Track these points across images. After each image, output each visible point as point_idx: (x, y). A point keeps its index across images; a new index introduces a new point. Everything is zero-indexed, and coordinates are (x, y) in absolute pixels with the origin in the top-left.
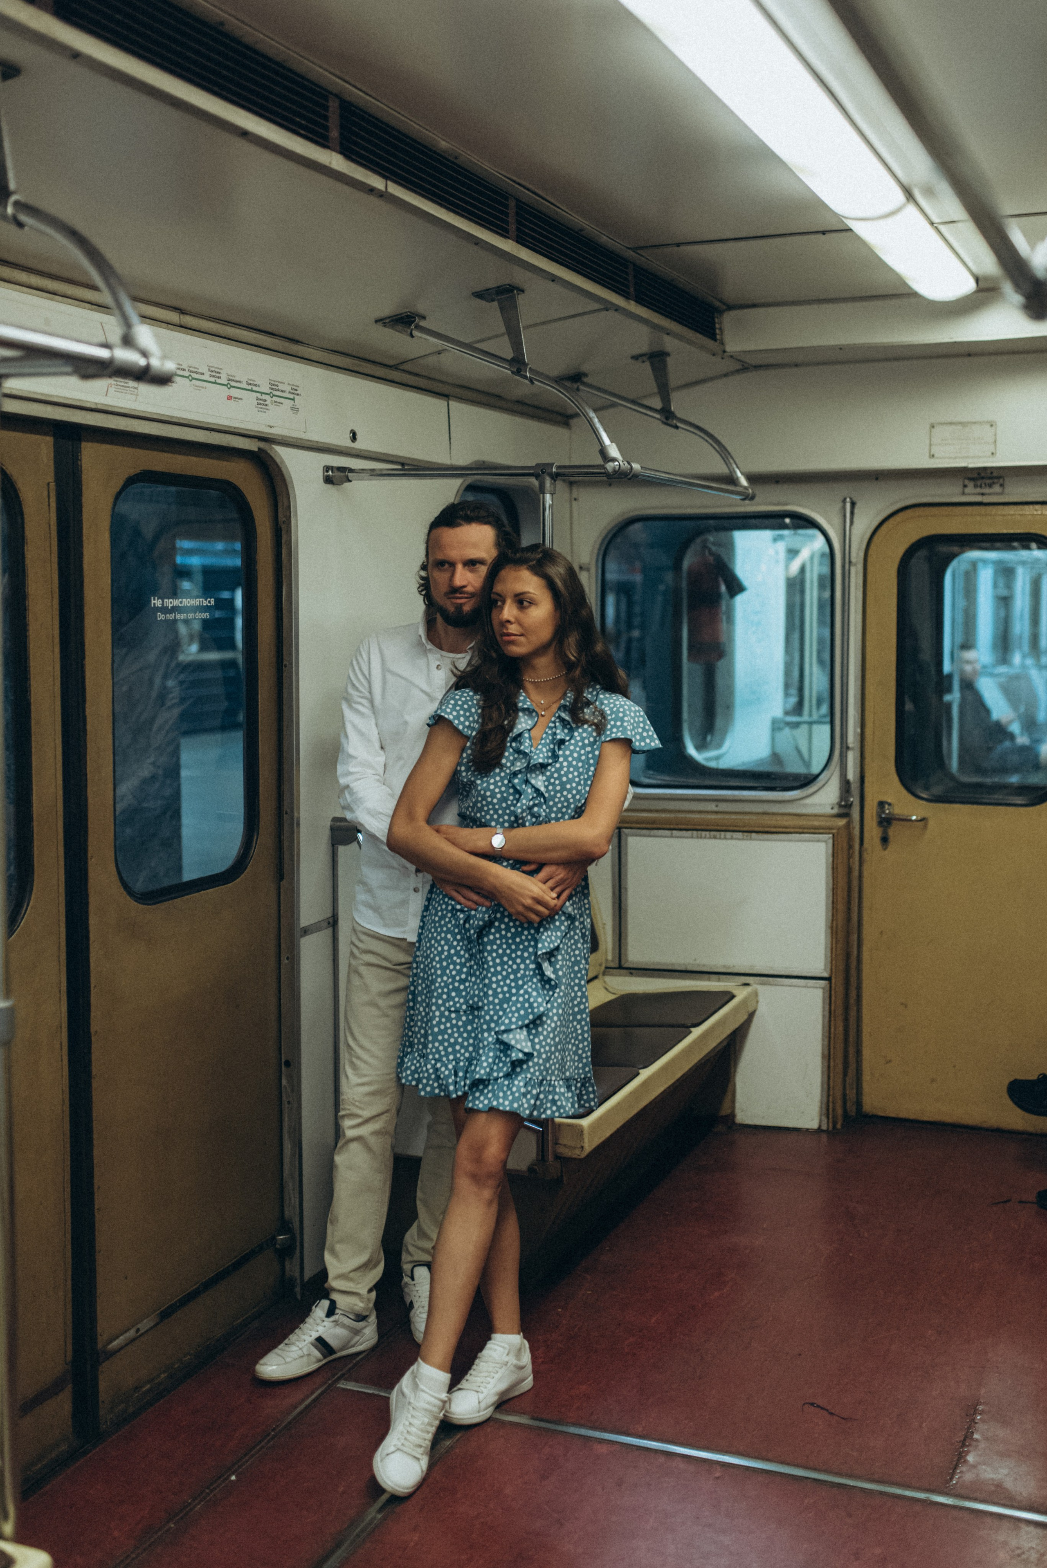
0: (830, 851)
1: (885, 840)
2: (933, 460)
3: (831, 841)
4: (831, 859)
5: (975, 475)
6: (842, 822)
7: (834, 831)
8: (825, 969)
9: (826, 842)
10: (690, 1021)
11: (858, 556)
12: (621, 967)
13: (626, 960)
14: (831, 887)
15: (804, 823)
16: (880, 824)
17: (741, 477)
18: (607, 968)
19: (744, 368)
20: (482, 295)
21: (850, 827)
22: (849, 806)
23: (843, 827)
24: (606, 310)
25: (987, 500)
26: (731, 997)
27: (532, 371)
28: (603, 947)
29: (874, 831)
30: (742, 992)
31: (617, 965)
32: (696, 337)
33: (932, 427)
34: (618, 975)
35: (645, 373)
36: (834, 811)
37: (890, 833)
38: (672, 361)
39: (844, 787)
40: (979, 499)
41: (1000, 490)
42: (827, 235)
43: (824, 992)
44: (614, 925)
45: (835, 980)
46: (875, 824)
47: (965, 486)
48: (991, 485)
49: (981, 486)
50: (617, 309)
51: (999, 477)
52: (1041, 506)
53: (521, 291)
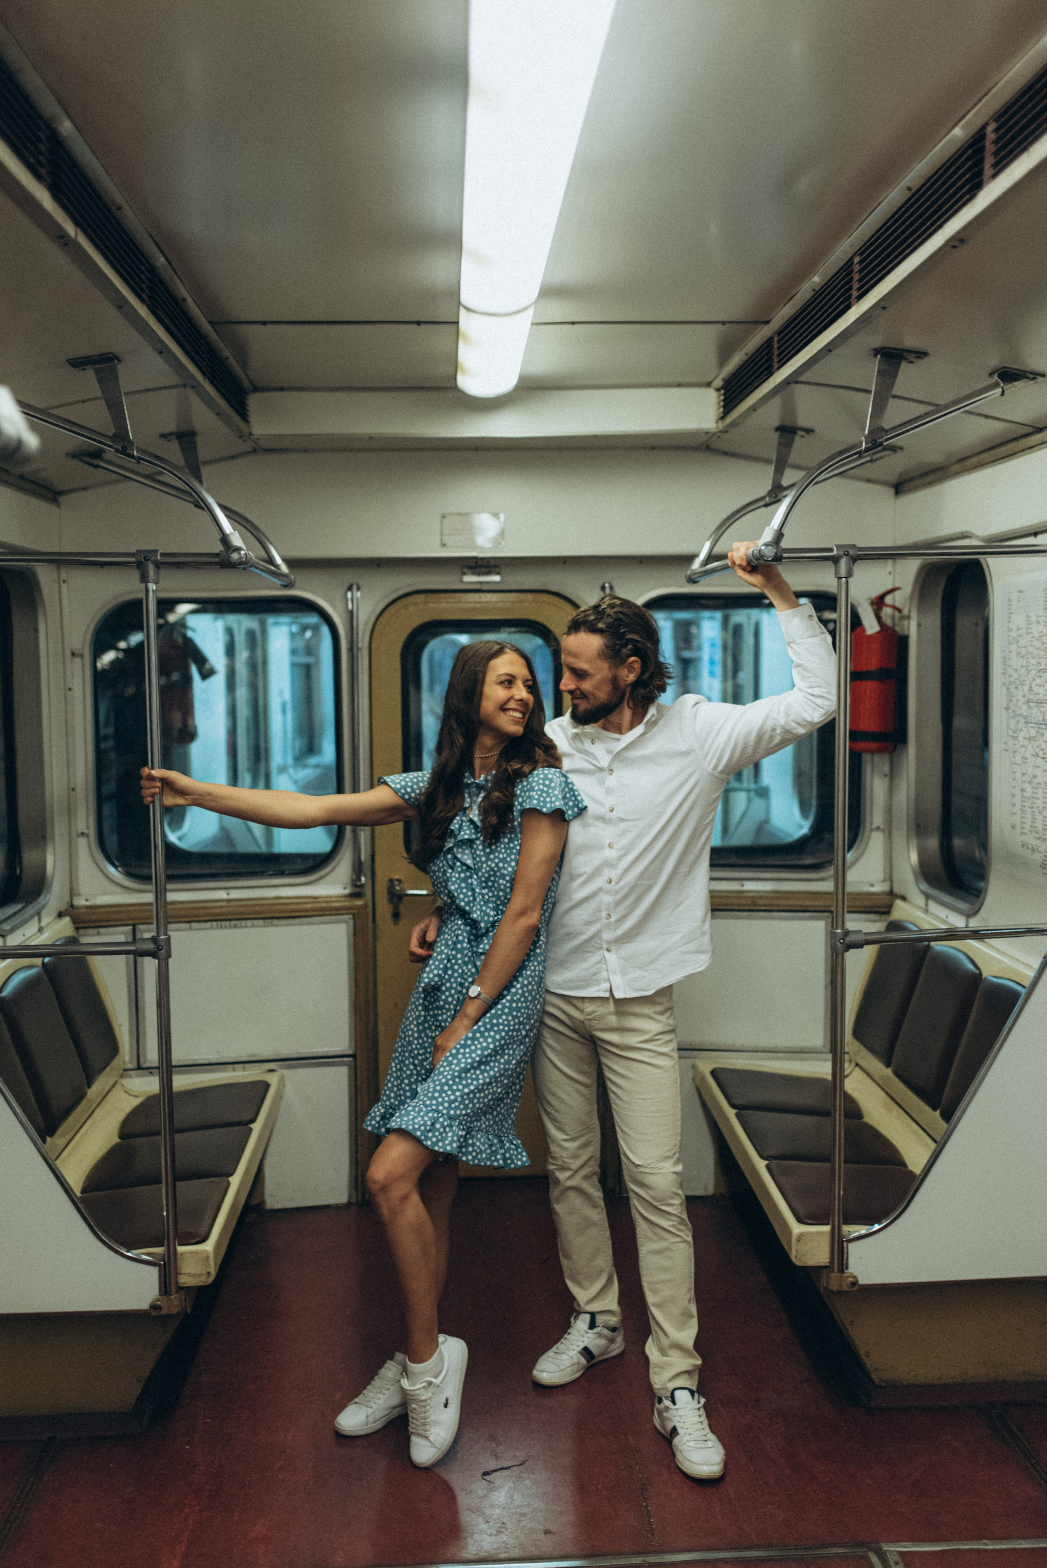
0: (351, 930)
1: (396, 916)
2: (444, 549)
3: (351, 922)
4: (352, 939)
5: (474, 564)
6: (359, 902)
7: (355, 911)
8: (350, 1047)
9: (346, 922)
10: (246, 1117)
11: (363, 642)
12: (139, 1068)
13: (146, 1061)
14: (353, 965)
15: (324, 905)
16: (391, 900)
17: (279, 560)
18: (125, 1070)
19: (254, 451)
20: (78, 363)
21: (365, 906)
22: (362, 886)
23: (359, 908)
24: (185, 386)
25: (485, 587)
26: (267, 1086)
27: (138, 449)
28: (121, 1050)
29: (384, 908)
30: (273, 1079)
31: (136, 1066)
32: (236, 418)
33: (443, 517)
34: (137, 1076)
35: (173, 452)
36: (347, 891)
37: (402, 908)
38: (200, 441)
39: (358, 868)
40: (477, 587)
41: (496, 578)
42: (422, 326)
43: (350, 1070)
44: (131, 1025)
45: (358, 1057)
46: (386, 901)
47: (464, 574)
48: (488, 573)
49: (479, 574)
50: (196, 386)
51: (496, 566)
52: (534, 595)
53: (118, 360)
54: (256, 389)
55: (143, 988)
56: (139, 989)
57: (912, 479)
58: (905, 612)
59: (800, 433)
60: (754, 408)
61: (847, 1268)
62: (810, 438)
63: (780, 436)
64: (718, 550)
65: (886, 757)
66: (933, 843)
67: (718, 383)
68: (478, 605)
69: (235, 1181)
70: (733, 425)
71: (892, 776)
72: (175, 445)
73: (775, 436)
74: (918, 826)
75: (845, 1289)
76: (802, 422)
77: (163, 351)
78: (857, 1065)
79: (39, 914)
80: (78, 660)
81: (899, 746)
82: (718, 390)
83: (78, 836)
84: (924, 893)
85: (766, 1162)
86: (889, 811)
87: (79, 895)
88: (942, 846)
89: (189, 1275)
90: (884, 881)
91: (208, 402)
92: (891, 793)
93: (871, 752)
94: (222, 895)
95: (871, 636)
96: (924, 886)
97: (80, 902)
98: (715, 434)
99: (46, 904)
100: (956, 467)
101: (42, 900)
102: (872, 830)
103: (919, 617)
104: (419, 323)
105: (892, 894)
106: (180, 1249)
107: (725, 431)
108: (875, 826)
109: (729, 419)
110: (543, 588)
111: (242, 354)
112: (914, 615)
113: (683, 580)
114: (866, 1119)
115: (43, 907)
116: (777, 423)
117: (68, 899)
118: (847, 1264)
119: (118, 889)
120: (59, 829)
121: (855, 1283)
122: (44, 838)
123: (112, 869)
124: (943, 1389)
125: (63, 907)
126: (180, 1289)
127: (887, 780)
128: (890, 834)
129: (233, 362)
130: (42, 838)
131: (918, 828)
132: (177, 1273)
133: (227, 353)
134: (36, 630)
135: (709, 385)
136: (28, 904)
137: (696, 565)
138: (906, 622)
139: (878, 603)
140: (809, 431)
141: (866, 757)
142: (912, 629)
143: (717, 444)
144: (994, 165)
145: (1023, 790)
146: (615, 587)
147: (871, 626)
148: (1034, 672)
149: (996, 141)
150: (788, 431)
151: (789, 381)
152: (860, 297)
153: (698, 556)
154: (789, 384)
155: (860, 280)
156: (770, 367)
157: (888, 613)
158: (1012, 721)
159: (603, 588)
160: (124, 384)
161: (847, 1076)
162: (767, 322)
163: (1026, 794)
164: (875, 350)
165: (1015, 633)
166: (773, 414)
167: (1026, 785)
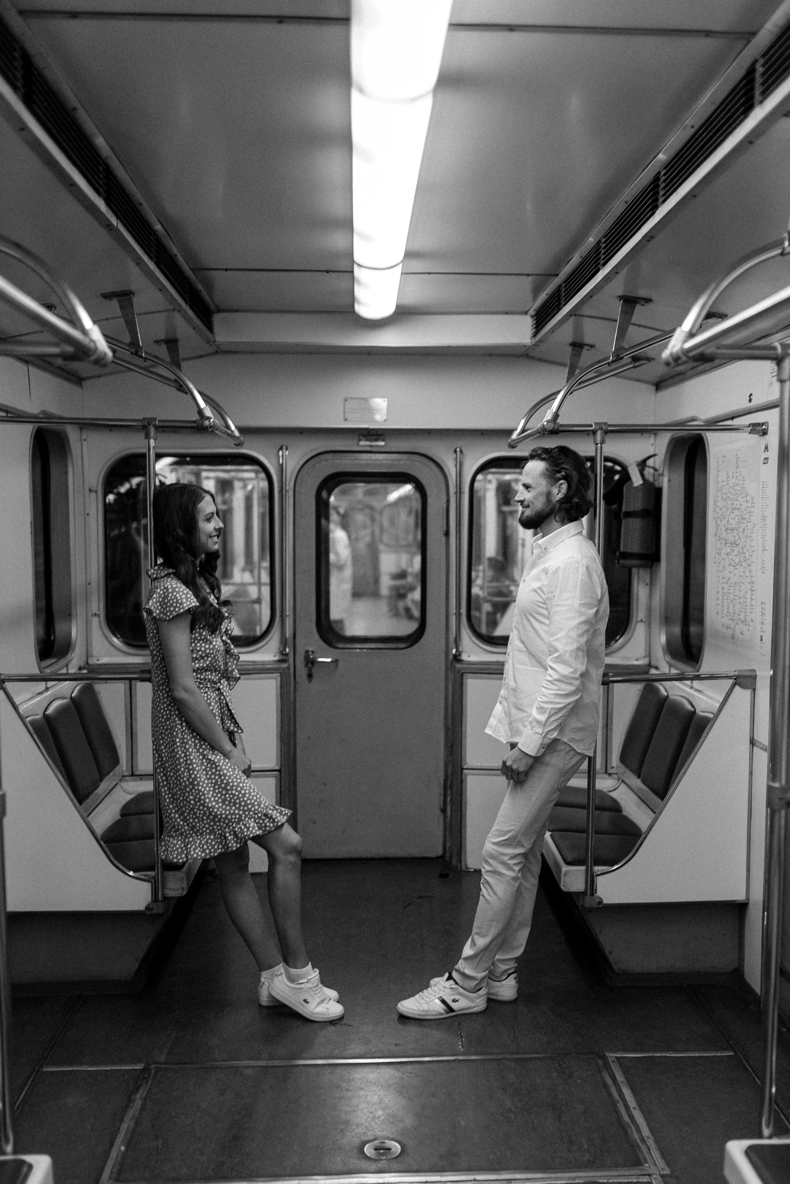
0: (279, 684)
1: (310, 676)
2: (346, 422)
3: (279, 678)
4: (279, 691)
5: (367, 433)
6: (285, 665)
7: (281, 671)
8: (277, 764)
9: (276, 679)
11: (290, 485)
12: (133, 775)
13: (137, 770)
14: (280, 709)
15: (261, 666)
16: (306, 665)
17: (233, 428)
18: (123, 776)
19: (217, 352)
20: (108, 296)
21: (288, 668)
22: (287, 655)
23: (284, 669)
24: (173, 310)
25: (374, 450)
27: (146, 353)
28: (121, 761)
29: (302, 671)
31: (130, 774)
32: (206, 331)
33: (346, 400)
34: (131, 781)
35: (164, 352)
36: (277, 658)
37: (314, 671)
38: (181, 345)
39: (284, 642)
40: (369, 449)
41: (382, 443)
42: (330, 273)
43: (276, 780)
44: (127, 745)
45: (283, 771)
46: (303, 665)
47: (360, 440)
48: (376, 440)
49: (370, 440)
50: (181, 311)
51: (382, 435)
52: (408, 455)
53: (134, 294)
54: (219, 311)
56: (133, 721)
57: (665, 380)
58: (661, 472)
59: (586, 347)
60: (552, 330)
61: (596, 893)
62: (593, 351)
63: (573, 350)
64: (529, 424)
65: (648, 570)
66: (677, 630)
67: (532, 312)
68: (369, 462)
70: (541, 341)
71: (652, 584)
72: (164, 347)
73: (570, 349)
74: (667, 618)
75: (594, 906)
76: (587, 340)
77: (162, 289)
78: (623, 781)
79: (67, 666)
80: (93, 495)
81: (655, 564)
82: (532, 317)
83: (92, 616)
84: (667, 662)
86: (649, 609)
87: (93, 656)
88: (682, 631)
89: (171, 889)
90: (645, 657)
91: (189, 320)
92: (650, 596)
93: (638, 567)
95: (637, 487)
96: (668, 658)
97: (93, 661)
98: (530, 347)
99: (72, 660)
100: (690, 373)
101: (69, 657)
102: (637, 622)
103: (668, 475)
104: (327, 272)
105: (650, 666)
106: (166, 873)
107: (536, 345)
108: (639, 619)
109: (539, 337)
110: (414, 451)
111: (210, 288)
112: (666, 473)
113: (507, 447)
114: (624, 813)
115: (70, 661)
116: (570, 340)
117: (84, 659)
118: (596, 890)
119: (119, 653)
120: (79, 610)
121: (601, 902)
122: (70, 615)
123: (115, 640)
124: (659, 976)
125: (82, 664)
126: (164, 898)
127: (648, 587)
128: (650, 624)
129: (205, 294)
130: (69, 616)
131: (667, 620)
132: (163, 888)
133: (201, 288)
134: (67, 473)
135: (526, 313)
136: (60, 659)
137: (514, 436)
138: (661, 478)
139: (642, 465)
140: (592, 346)
141: (634, 571)
142: (665, 483)
143: (532, 353)
144: (664, 195)
145: (723, 588)
146: (464, 451)
147: (637, 480)
148: (729, 511)
149: (664, 181)
150: (578, 346)
151: (570, 314)
152: (604, 264)
153: (516, 430)
154: (571, 316)
155: (604, 253)
156: (559, 304)
157: (649, 472)
158: (718, 544)
159: (455, 451)
160: (136, 309)
161: (615, 789)
162: (557, 275)
163: (724, 591)
164: (619, 297)
165: (720, 485)
166: (566, 334)
167: (725, 585)
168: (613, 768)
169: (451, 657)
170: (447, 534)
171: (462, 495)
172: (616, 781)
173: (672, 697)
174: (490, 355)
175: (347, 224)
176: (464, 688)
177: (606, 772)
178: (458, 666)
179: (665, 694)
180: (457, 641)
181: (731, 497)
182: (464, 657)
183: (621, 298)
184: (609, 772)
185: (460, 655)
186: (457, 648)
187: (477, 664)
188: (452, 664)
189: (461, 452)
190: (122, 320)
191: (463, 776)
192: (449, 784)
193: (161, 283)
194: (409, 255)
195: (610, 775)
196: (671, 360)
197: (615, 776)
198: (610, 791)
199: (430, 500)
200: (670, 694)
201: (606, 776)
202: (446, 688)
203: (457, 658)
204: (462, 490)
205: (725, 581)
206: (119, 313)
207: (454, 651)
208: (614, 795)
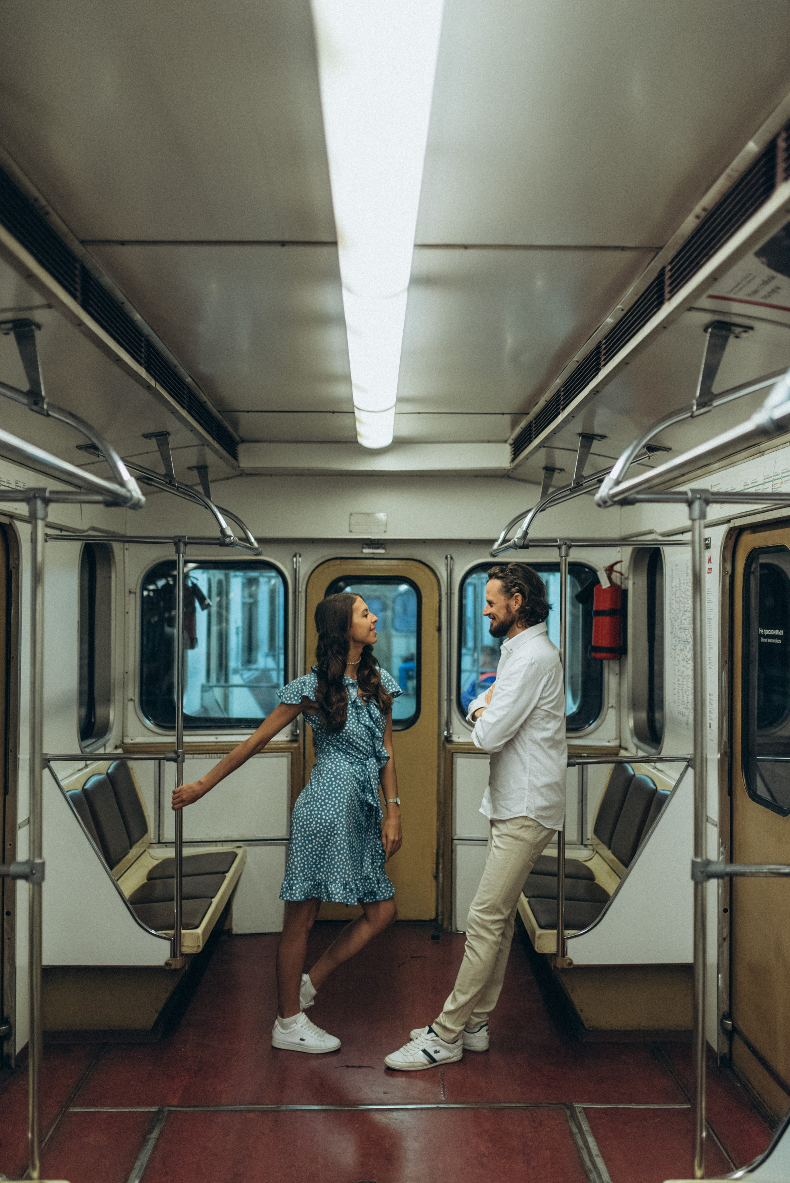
0: (290, 762)
2: (352, 533)
3: (290, 756)
4: (290, 767)
5: (369, 543)
6: (295, 745)
7: (292, 750)
8: (284, 834)
9: (287, 757)
10: (222, 870)
11: (302, 588)
12: (159, 842)
13: (163, 838)
14: (290, 783)
15: (274, 746)
17: (253, 540)
18: (151, 844)
19: (241, 475)
20: (146, 436)
21: (299, 747)
22: (297, 735)
23: (295, 748)
24: (203, 445)
25: (376, 556)
26: (236, 855)
27: (178, 482)
28: (149, 831)
30: (240, 852)
31: (157, 841)
32: (230, 458)
33: (351, 515)
34: (158, 848)
35: (194, 477)
36: (288, 739)
38: (210, 470)
40: (371, 556)
41: (382, 551)
42: (335, 414)
44: (155, 816)
46: (311, 745)
47: (364, 548)
48: (378, 548)
49: (372, 548)
50: (209, 445)
51: (382, 544)
52: (405, 561)
53: (169, 434)
54: (243, 441)
55: (164, 793)
58: (626, 575)
59: (557, 471)
60: (526, 458)
61: (567, 954)
62: (563, 473)
63: (546, 473)
64: (508, 537)
65: (618, 662)
66: (643, 715)
67: (510, 441)
68: (372, 567)
69: (215, 901)
70: (518, 466)
71: (621, 674)
72: (195, 473)
73: (543, 473)
74: (634, 705)
75: (566, 967)
76: (558, 465)
77: (193, 430)
78: (597, 852)
79: (105, 745)
80: (132, 596)
81: (623, 656)
82: (511, 445)
83: (128, 700)
84: (635, 745)
85: (527, 899)
86: (619, 696)
87: (128, 736)
88: (648, 718)
89: (188, 947)
90: (616, 739)
91: (216, 452)
92: (620, 684)
93: (608, 659)
94: (212, 739)
95: (605, 589)
96: (635, 740)
97: (128, 740)
98: (509, 470)
99: (109, 740)
101: (107, 737)
102: (608, 708)
103: (633, 578)
104: (333, 412)
105: (620, 747)
106: (183, 931)
107: (515, 468)
108: (610, 705)
109: (517, 462)
110: (412, 557)
111: (235, 424)
112: (631, 577)
113: (489, 556)
114: (596, 881)
115: (107, 742)
116: (543, 464)
117: (121, 739)
118: (567, 952)
119: (151, 734)
120: (117, 696)
121: (571, 964)
122: (109, 700)
123: (147, 722)
125: (118, 743)
126: (182, 954)
127: (617, 677)
128: (620, 709)
129: (230, 429)
130: (108, 701)
131: (634, 706)
132: (181, 946)
133: (226, 424)
134: (110, 578)
135: (506, 442)
136: (98, 739)
137: (496, 546)
138: (627, 581)
139: (610, 570)
140: (562, 470)
141: (605, 662)
142: (630, 586)
143: (512, 475)
144: (604, 360)
145: (678, 680)
146: (454, 557)
147: (605, 584)
148: (682, 612)
149: (605, 349)
150: (550, 470)
151: (539, 446)
152: (563, 409)
153: (496, 540)
154: (540, 447)
155: (563, 400)
156: (530, 437)
157: (615, 576)
158: (674, 640)
159: (446, 558)
160: (171, 445)
161: (591, 859)
162: (528, 414)
163: (680, 682)
164: (579, 434)
165: (674, 589)
166: (540, 459)
167: (680, 677)
168: (588, 839)
169: (443, 738)
170: (439, 629)
171: (452, 596)
172: (591, 852)
173: (637, 776)
174: (476, 476)
175: (347, 379)
176: (454, 766)
177: (582, 844)
178: (449, 746)
179: (632, 773)
180: (448, 724)
181: (683, 600)
182: (455, 738)
183: (580, 435)
184: (584, 843)
185: (451, 736)
186: (448, 730)
187: (465, 745)
188: (443, 744)
189: (451, 558)
190: (158, 453)
191: (454, 846)
192: (441, 852)
193: (192, 426)
194: (400, 400)
195: (586, 846)
196: (601, 502)
197: (590, 847)
198: (586, 861)
199: (424, 600)
200: (636, 773)
201: (582, 847)
202: (439, 766)
203: (448, 740)
204: (453, 591)
205: (680, 674)
206: (156, 448)
207: (445, 733)
208: (588, 864)
